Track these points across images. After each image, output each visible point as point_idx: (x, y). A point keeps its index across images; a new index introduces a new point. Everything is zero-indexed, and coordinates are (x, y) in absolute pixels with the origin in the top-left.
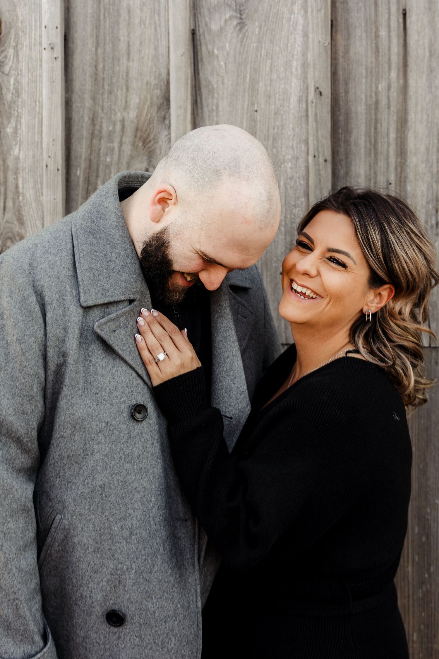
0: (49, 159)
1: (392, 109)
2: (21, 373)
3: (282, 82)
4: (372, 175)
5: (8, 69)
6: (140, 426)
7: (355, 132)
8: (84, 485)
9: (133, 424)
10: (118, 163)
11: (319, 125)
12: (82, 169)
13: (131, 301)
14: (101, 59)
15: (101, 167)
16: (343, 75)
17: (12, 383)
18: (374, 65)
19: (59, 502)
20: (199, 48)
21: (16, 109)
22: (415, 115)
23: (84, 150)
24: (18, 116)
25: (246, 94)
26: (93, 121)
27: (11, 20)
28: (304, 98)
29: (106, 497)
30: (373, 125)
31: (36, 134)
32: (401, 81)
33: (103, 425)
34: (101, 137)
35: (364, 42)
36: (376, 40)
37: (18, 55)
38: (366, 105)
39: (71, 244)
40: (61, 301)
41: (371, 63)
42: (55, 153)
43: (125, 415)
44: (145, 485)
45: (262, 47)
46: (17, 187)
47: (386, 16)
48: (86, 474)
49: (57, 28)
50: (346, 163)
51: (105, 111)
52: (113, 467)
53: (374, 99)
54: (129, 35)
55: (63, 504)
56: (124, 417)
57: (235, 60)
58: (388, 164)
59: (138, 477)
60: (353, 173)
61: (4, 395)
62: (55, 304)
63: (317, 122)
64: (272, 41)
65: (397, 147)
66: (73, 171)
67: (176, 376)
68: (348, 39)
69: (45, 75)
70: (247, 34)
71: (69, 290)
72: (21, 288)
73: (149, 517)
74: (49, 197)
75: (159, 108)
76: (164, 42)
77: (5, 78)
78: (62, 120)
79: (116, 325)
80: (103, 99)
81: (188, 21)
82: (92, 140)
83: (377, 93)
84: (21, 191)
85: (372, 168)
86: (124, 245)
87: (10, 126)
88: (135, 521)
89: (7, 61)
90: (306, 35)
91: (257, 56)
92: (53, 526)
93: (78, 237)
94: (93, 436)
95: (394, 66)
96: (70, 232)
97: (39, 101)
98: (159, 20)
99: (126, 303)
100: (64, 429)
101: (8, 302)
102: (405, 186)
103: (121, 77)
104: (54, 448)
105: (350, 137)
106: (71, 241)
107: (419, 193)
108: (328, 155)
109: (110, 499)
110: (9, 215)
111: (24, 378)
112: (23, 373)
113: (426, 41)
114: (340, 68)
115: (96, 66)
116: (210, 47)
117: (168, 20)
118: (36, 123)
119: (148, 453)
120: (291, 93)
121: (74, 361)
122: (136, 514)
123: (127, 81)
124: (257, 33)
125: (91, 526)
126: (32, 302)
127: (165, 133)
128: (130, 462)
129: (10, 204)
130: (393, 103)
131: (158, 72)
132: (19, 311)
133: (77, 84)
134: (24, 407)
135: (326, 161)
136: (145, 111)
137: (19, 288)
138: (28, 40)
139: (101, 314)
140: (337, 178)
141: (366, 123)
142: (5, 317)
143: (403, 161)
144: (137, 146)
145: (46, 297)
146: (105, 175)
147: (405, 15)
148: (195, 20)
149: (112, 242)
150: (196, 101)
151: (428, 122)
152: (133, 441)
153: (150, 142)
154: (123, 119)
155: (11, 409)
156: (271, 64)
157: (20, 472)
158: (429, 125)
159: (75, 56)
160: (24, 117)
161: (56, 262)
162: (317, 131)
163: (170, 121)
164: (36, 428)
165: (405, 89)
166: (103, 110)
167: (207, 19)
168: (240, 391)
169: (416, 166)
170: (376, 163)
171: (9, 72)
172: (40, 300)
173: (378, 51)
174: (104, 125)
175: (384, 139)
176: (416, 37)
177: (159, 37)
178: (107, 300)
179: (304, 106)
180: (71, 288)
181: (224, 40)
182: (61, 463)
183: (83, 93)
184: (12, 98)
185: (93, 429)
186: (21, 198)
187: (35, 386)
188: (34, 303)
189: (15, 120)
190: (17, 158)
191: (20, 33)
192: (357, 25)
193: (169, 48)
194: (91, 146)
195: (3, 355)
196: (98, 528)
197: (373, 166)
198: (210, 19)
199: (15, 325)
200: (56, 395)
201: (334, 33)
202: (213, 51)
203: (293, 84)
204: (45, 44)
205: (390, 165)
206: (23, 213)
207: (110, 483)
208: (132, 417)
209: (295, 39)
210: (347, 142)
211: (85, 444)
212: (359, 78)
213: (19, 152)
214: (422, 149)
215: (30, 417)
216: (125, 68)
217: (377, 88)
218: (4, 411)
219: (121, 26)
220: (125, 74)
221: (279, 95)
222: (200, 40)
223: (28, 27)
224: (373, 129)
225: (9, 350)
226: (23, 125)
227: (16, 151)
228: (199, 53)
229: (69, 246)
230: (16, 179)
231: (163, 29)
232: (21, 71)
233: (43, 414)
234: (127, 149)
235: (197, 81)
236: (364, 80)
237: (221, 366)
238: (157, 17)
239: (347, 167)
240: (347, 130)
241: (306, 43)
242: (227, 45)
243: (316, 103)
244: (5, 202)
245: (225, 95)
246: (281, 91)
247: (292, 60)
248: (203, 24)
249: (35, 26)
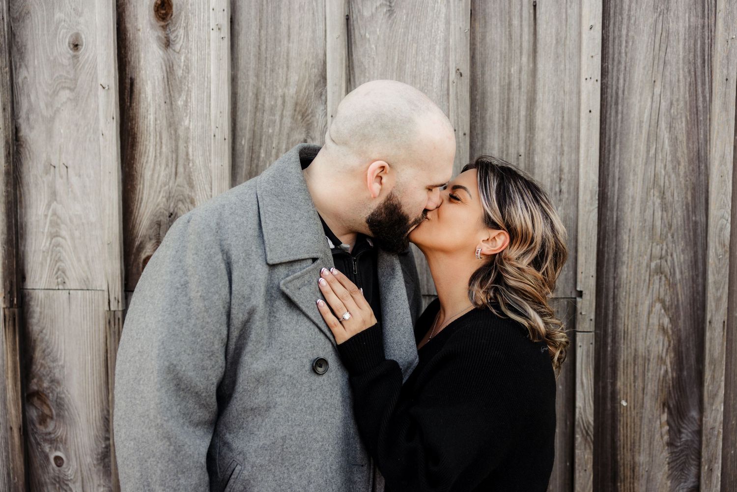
0: (217, 130)
1: (523, 89)
2: (202, 329)
3: (426, 64)
4: (505, 148)
5: (179, 48)
6: (321, 378)
7: (490, 110)
8: (265, 437)
9: (314, 377)
10: (279, 134)
11: (459, 102)
12: (247, 139)
13: (314, 260)
14: (264, 40)
15: (264, 137)
16: (480, 58)
17: (194, 339)
18: (507, 51)
19: (240, 453)
20: (352, 32)
21: (186, 84)
22: (543, 96)
23: (248, 122)
24: (188, 91)
25: (395, 74)
26: (257, 96)
27: (181, 3)
28: (446, 79)
29: (287, 448)
30: (506, 103)
31: (205, 107)
32: (531, 66)
33: (286, 379)
34: (264, 111)
35: (499, 30)
36: (509, 28)
37: (188, 35)
38: (501, 86)
39: (257, 206)
40: (247, 260)
41: (505, 49)
42: (222, 124)
43: (307, 369)
44: (323, 435)
45: (408, 33)
46: (187, 154)
47: (519, 7)
48: (268, 426)
49: (224, 10)
50: (482, 137)
51: (267, 87)
52: (295, 420)
53: (507, 81)
54: (289, 19)
55: (244, 455)
56: (306, 371)
57: (385, 44)
58: (518, 138)
59: (318, 428)
60: (488, 146)
61: (185, 351)
62: (241, 263)
63: (457, 100)
64: (417, 27)
65: (526, 123)
66: (238, 140)
67: (359, 332)
68: (485, 27)
69: (213, 53)
70: (395, 20)
71: (255, 250)
72: (208, 246)
73: (326, 465)
74: (216, 163)
75: (316, 86)
76: (321, 26)
77: (176, 56)
78: (229, 94)
79: (300, 283)
80: (265, 77)
81: (343, 7)
82: (255, 113)
83: (510, 76)
84: (191, 158)
85: (505, 141)
86: (307, 207)
87: (180, 99)
88: (313, 471)
89: (178, 40)
90: (448, 22)
91: (404, 41)
92: (233, 477)
93: (263, 199)
94: (276, 389)
95: (525, 51)
96: (255, 195)
97: (207, 77)
98: (317, 6)
99: (311, 261)
100: (248, 383)
101: (194, 259)
102: (533, 158)
103: (282, 57)
104: (237, 401)
105: (486, 114)
106: (256, 203)
107: (545, 164)
108: (467, 130)
109: (290, 450)
110: (180, 180)
111: (206, 335)
112: (205, 329)
113: (554, 30)
114: (477, 52)
115: (259, 47)
116: (362, 32)
117: (325, 6)
118: (205, 97)
119: (327, 404)
120: (434, 74)
121: (260, 318)
122: (314, 463)
123: (288, 60)
124: (404, 19)
125: (271, 476)
126: (218, 260)
127: (322, 108)
128: (310, 414)
129: (181, 169)
130: (524, 84)
131: (315, 53)
132: (204, 268)
133: (242, 62)
134: (204, 363)
135: (465, 134)
136: (304, 88)
137: (205, 246)
138: (197, 22)
139: (286, 272)
140: (474, 150)
141: (500, 102)
142: (189, 273)
143: (531, 136)
144: (297, 119)
145: (233, 256)
146: (268, 145)
147: (535, 6)
148: (349, 7)
149: (296, 204)
150: (350, 80)
151: (553, 102)
152: (314, 393)
153: (308, 115)
154: (284, 94)
155: (191, 364)
156: (417, 48)
157: (197, 426)
158: (555, 104)
159: (240, 37)
160: (193, 91)
161: (243, 222)
162: (458, 109)
163: (326, 97)
164: (216, 384)
165: (534, 72)
166: (265, 86)
167: (360, 6)
168: (410, 345)
169: (543, 140)
170: (508, 137)
171: (180, 51)
172: (226, 259)
173: (511, 39)
174: (267, 100)
175: (515, 116)
176: (545, 26)
177: (317, 21)
178: (292, 258)
179: (446, 85)
180: (257, 248)
181: (375, 25)
182: (244, 415)
183: (248, 71)
184: (182, 73)
185: (276, 382)
186: (191, 165)
187: (216, 342)
188: (219, 261)
189: (185, 94)
190: (188, 128)
191: (190, 15)
192: (493, 14)
193: (326, 31)
194: (254, 119)
195: (185, 311)
196: (277, 478)
197: (505, 139)
198: (362, 5)
199: (200, 282)
200: (238, 351)
201: (472, 22)
202: (365, 35)
203: (436, 66)
204: (213, 25)
205: (520, 139)
206: (193, 178)
207: (291, 435)
208: (314, 370)
209: (438, 25)
210: (483, 118)
211: (268, 397)
212: (494, 62)
213: (190, 123)
214: (549, 125)
215: (210, 372)
216: (286, 48)
217: (510, 71)
218: (184, 366)
219: (283, 11)
220: (285, 54)
221: (424, 76)
222: (353, 25)
223: (197, 9)
224: (506, 107)
225: (191, 306)
226: (193, 99)
227: (187, 122)
228: (352, 37)
229: (255, 207)
230: (187, 147)
231: (320, 14)
232: (191, 49)
233: (224, 370)
234: (287, 121)
235: (350, 61)
236: (498, 64)
237: (392, 321)
238: (314, 4)
239: (483, 141)
240: (483, 107)
241: (448, 29)
242: (378, 30)
243: (457, 83)
244: (176, 168)
245: (376, 75)
246: (425, 72)
247: (435, 45)
248: (357, 10)
249: (204, 9)
